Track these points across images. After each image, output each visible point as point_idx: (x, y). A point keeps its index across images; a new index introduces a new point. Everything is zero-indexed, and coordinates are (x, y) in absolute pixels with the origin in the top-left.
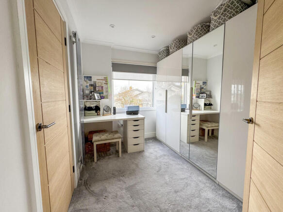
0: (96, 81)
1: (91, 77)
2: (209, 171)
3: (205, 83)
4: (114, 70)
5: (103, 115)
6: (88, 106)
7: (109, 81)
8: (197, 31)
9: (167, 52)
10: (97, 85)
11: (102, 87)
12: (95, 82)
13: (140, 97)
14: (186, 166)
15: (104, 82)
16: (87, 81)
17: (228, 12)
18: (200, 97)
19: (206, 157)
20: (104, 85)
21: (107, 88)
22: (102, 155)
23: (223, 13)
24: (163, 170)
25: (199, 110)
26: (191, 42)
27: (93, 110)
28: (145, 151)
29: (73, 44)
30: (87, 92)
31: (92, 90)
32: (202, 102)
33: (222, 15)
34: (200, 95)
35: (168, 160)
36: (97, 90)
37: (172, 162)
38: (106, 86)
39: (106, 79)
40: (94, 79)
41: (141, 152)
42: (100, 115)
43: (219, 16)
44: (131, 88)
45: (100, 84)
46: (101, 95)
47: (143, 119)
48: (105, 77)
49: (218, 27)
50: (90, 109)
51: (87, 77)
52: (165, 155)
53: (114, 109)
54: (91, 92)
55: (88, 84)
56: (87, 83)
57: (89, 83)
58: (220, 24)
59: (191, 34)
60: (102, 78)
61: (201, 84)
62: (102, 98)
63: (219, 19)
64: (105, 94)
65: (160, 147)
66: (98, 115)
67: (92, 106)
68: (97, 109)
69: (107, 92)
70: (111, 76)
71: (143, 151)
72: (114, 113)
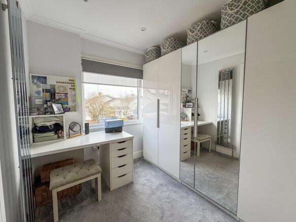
0: (55, 84)
1: (45, 78)
2: (220, 200)
3: (190, 91)
4: (85, 70)
5: (69, 137)
6: (39, 125)
7: (77, 84)
8: (201, 28)
9: (158, 52)
10: (57, 91)
11: (66, 94)
12: (53, 87)
13: (112, 105)
14: (192, 199)
15: (69, 86)
16: (38, 83)
17: (248, 6)
18: (187, 106)
19: (207, 179)
20: (69, 91)
21: (75, 95)
22: (67, 203)
23: (242, 7)
24: (167, 213)
25: (187, 121)
26: (193, 42)
27: (50, 131)
28: (134, 182)
29: (4, 9)
30: (38, 102)
31: (48, 99)
32: (189, 112)
33: (240, 9)
34: (187, 104)
35: (168, 193)
36: (57, 98)
37: (174, 196)
38: (73, 92)
39: (72, 82)
40: (51, 81)
41: (129, 185)
42: (63, 137)
43: (236, 10)
44: (100, 93)
45: (62, 89)
46: (65, 106)
47: (131, 139)
48: (71, 79)
49: (234, 23)
50: (44, 129)
51: (39, 78)
52: (162, 185)
53: (87, 125)
54: (46, 102)
55: (41, 89)
56: (38, 87)
57: (42, 86)
58: (238, 20)
59: (194, 32)
60: (66, 79)
61: (187, 92)
62: (66, 110)
63: (236, 13)
64: (70, 104)
65: (152, 172)
66: (59, 137)
67: (48, 124)
68: (58, 128)
69: (74, 101)
70: (81, 78)
71: (132, 183)
72: (87, 132)
